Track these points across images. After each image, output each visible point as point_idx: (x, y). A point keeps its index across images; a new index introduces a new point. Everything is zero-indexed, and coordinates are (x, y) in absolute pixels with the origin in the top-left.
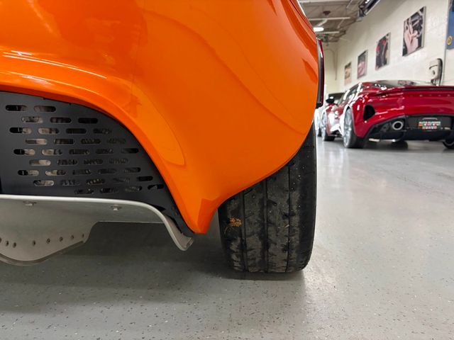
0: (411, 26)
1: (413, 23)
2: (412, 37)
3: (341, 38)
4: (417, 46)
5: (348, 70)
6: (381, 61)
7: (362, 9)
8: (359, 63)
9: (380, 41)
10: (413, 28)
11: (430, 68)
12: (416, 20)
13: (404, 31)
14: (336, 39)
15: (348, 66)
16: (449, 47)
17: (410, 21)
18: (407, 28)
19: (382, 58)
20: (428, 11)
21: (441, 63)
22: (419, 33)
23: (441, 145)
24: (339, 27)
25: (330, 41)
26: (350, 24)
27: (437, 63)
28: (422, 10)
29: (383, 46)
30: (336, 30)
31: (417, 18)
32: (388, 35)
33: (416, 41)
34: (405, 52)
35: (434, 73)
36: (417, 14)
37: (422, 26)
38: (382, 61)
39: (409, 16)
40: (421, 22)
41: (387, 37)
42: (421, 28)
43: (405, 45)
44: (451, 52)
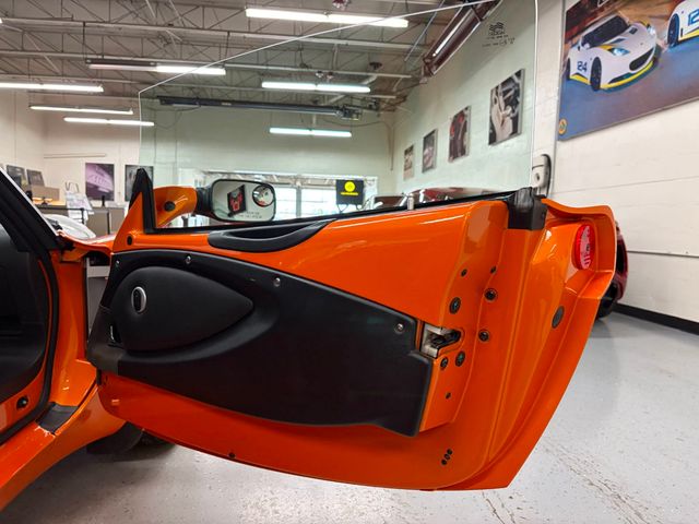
0: (501, 99)
1: (505, 93)
2: (504, 117)
3: (399, 108)
4: (511, 131)
5: (410, 158)
6: (458, 150)
7: (427, 64)
8: (424, 149)
9: (456, 117)
10: (505, 101)
11: (532, 169)
12: (510, 90)
13: (492, 106)
14: (392, 107)
15: (409, 151)
16: (562, 137)
17: (500, 90)
18: (496, 102)
19: (459, 143)
20: (527, 76)
21: (549, 163)
22: (513, 111)
24: (394, 90)
25: (383, 110)
26: (413, 86)
27: (542, 161)
28: (518, 74)
29: (460, 125)
30: (392, 94)
31: (510, 86)
32: (466, 109)
33: (509, 123)
34: (493, 139)
35: (538, 178)
36: (510, 80)
37: (519, 99)
38: (459, 148)
40: (517, 93)
41: (466, 113)
42: (517, 103)
43: (492, 127)
44: (564, 147)
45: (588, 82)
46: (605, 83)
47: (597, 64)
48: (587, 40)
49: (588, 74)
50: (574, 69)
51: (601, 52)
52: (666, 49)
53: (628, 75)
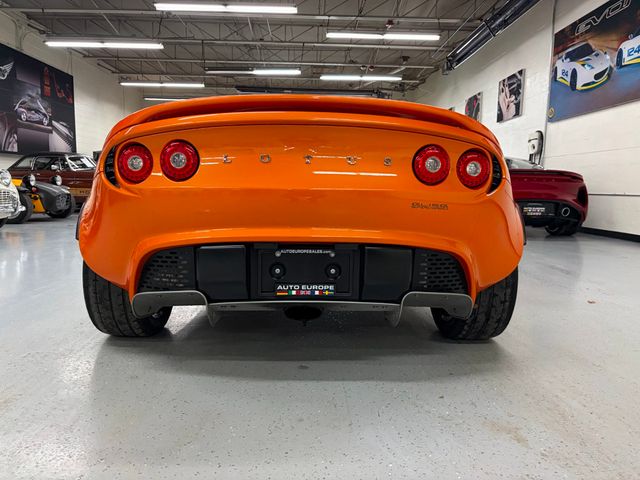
0: (506, 89)
1: (510, 85)
2: (509, 102)
4: (514, 113)
7: (450, 61)
9: (470, 99)
10: (509, 91)
11: (530, 141)
12: (514, 83)
13: (499, 94)
16: (551, 120)
17: (505, 82)
18: (502, 90)
20: (528, 74)
21: (541, 137)
22: (516, 99)
23: (542, 231)
24: (419, 76)
25: (407, 90)
27: (537, 136)
28: (521, 72)
29: (474, 106)
30: (415, 79)
31: (513, 80)
32: (479, 94)
33: (513, 107)
34: (500, 118)
35: (534, 147)
36: (514, 76)
37: (520, 91)
39: (506, 77)
40: (519, 86)
41: (479, 97)
42: (520, 93)
43: (500, 109)
44: (553, 126)
45: (568, 84)
46: (579, 86)
47: (574, 73)
48: (568, 56)
49: (568, 79)
50: (559, 75)
51: (577, 65)
52: (615, 69)
53: (594, 83)
